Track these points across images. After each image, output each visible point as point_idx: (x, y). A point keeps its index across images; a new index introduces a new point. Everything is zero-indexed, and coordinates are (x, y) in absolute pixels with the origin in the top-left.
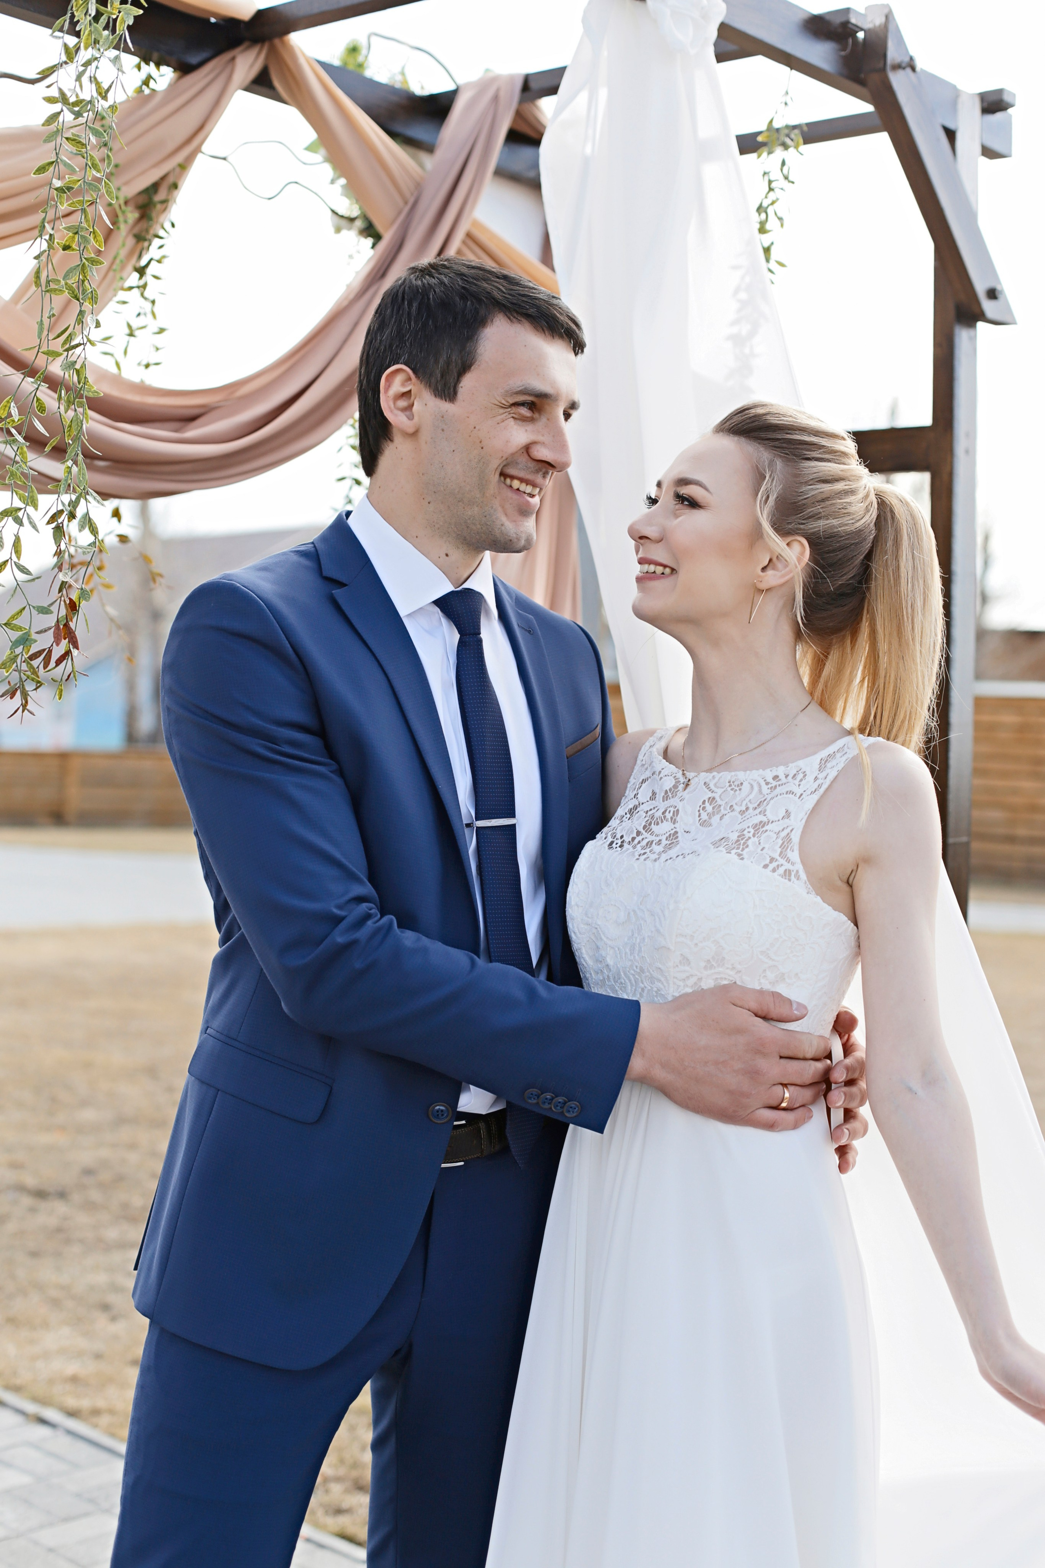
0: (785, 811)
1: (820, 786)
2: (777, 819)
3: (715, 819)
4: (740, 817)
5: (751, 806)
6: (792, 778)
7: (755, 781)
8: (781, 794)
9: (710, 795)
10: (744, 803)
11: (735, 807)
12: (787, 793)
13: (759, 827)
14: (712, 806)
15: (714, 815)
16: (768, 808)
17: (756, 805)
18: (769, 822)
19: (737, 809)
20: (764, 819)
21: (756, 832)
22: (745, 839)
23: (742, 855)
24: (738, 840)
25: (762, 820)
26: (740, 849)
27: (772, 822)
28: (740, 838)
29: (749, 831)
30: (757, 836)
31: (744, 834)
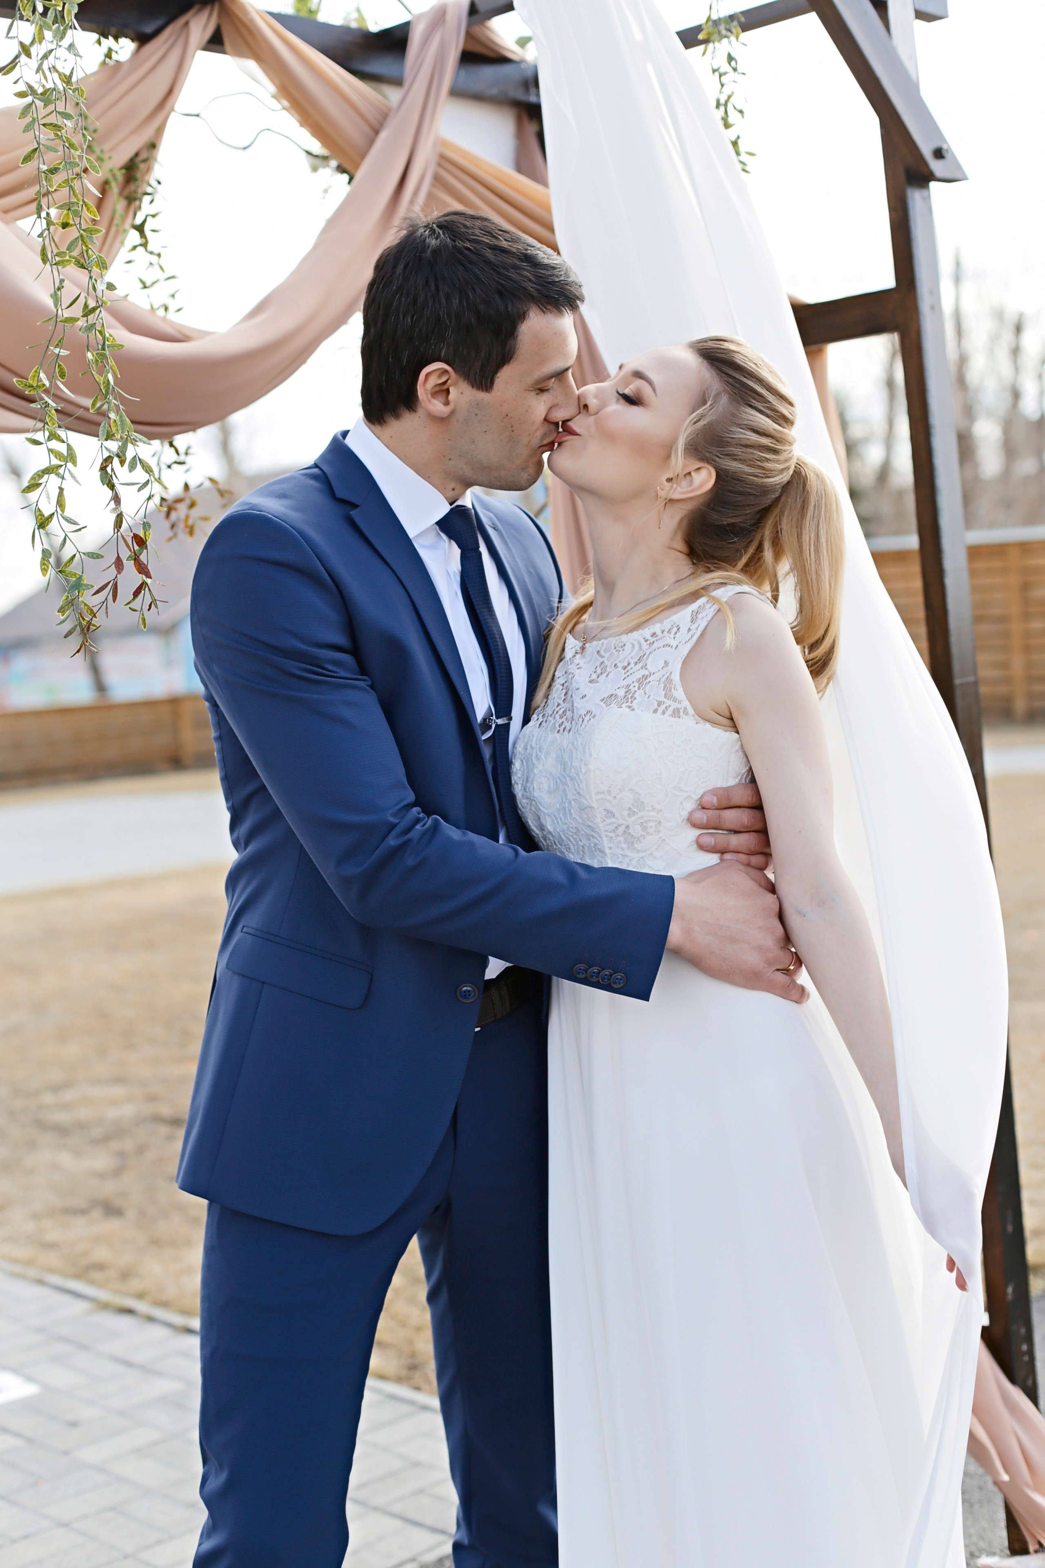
0: (664, 662)
1: (692, 636)
2: (657, 670)
3: (602, 678)
4: (623, 672)
5: (632, 662)
6: (668, 632)
7: (637, 639)
8: (658, 648)
9: (601, 660)
10: (627, 660)
11: (619, 665)
12: (664, 647)
13: (643, 681)
14: (602, 667)
15: (602, 674)
16: (649, 662)
17: (636, 660)
18: (650, 674)
19: (621, 666)
20: (646, 673)
21: (641, 685)
22: (632, 693)
23: (631, 707)
24: (625, 696)
25: (645, 674)
26: (630, 702)
27: (654, 673)
28: (628, 693)
29: (634, 686)
30: (642, 688)
31: (630, 689)
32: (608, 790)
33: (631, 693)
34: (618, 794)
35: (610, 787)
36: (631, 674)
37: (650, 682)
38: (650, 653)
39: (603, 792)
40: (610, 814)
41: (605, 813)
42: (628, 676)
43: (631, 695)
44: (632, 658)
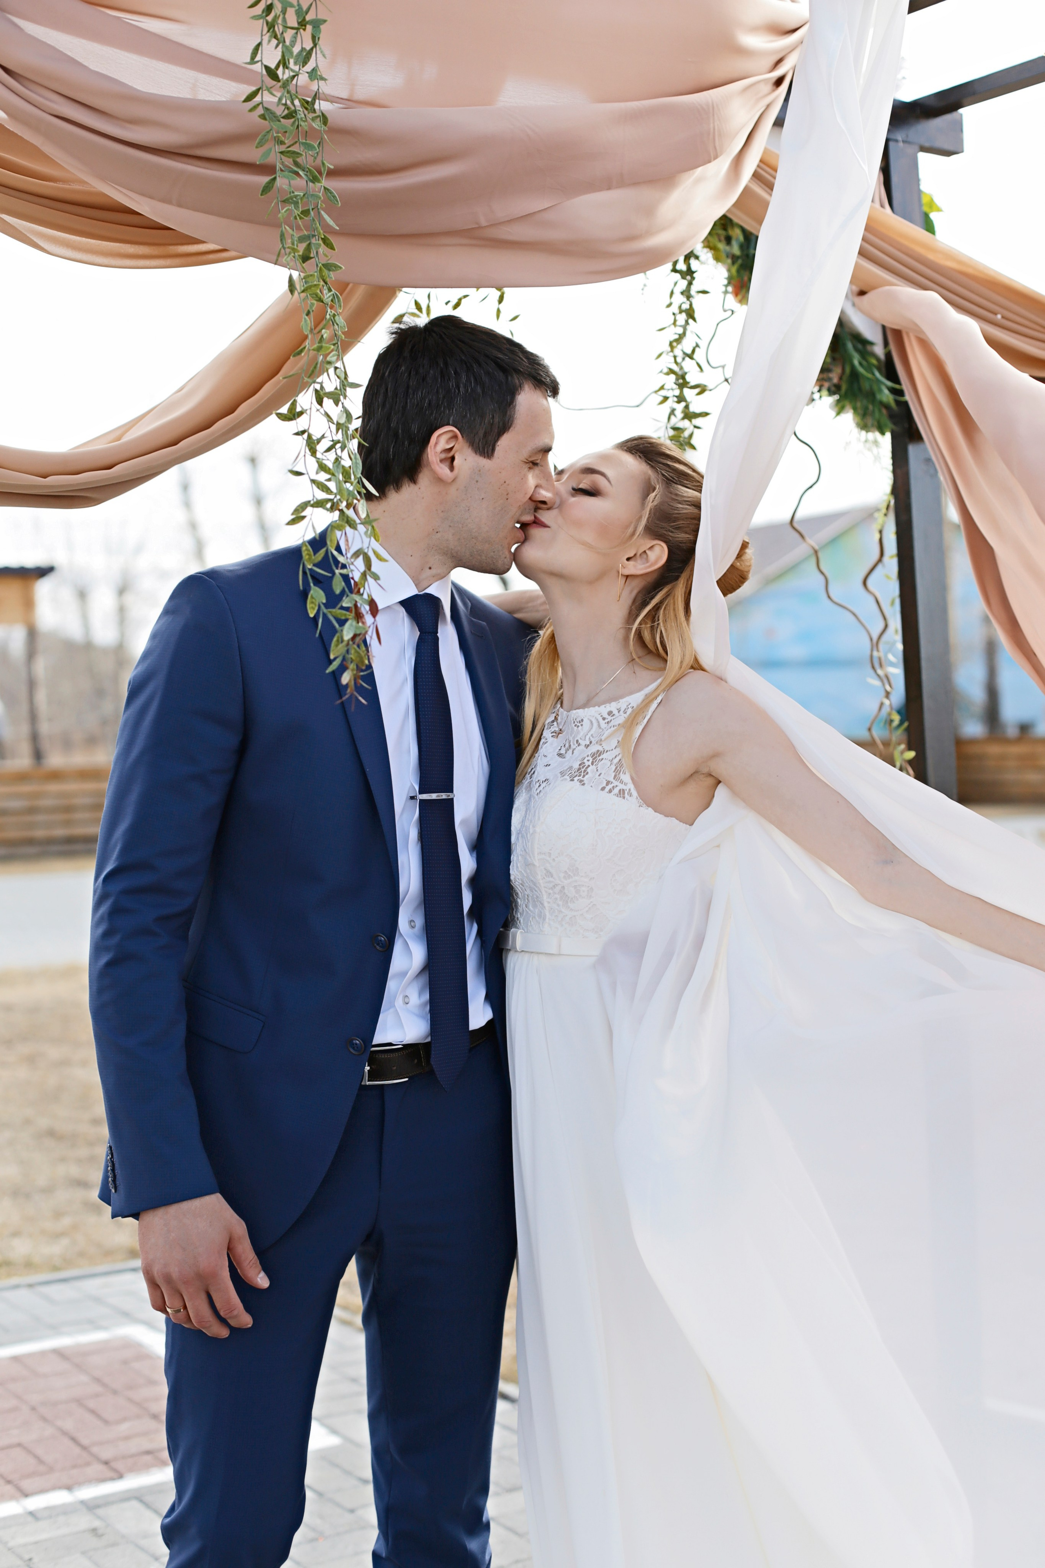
2: (610, 749)
3: (569, 753)
4: (586, 749)
5: (594, 740)
6: (623, 712)
7: (594, 716)
10: (587, 737)
11: (580, 741)
12: (615, 726)
15: (568, 749)
19: (582, 743)
20: (601, 749)
21: (594, 761)
22: (586, 767)
23: (583, 781)
24: (579, 769)
25: (599, 749)
26: (582, 776)
27: (607, 751)
28: (581, 767)
29: (588, 761)
30: (595, 764)
31: (584, 763)
32: (549, 853)
33: (584, 766)
34: (557, 857)
35: (551, 850)
37: (602, 759)
39: (545, 854)
40: (549, 874)
41: (544, 872)
43: (584, 769)
44: (592, 735)
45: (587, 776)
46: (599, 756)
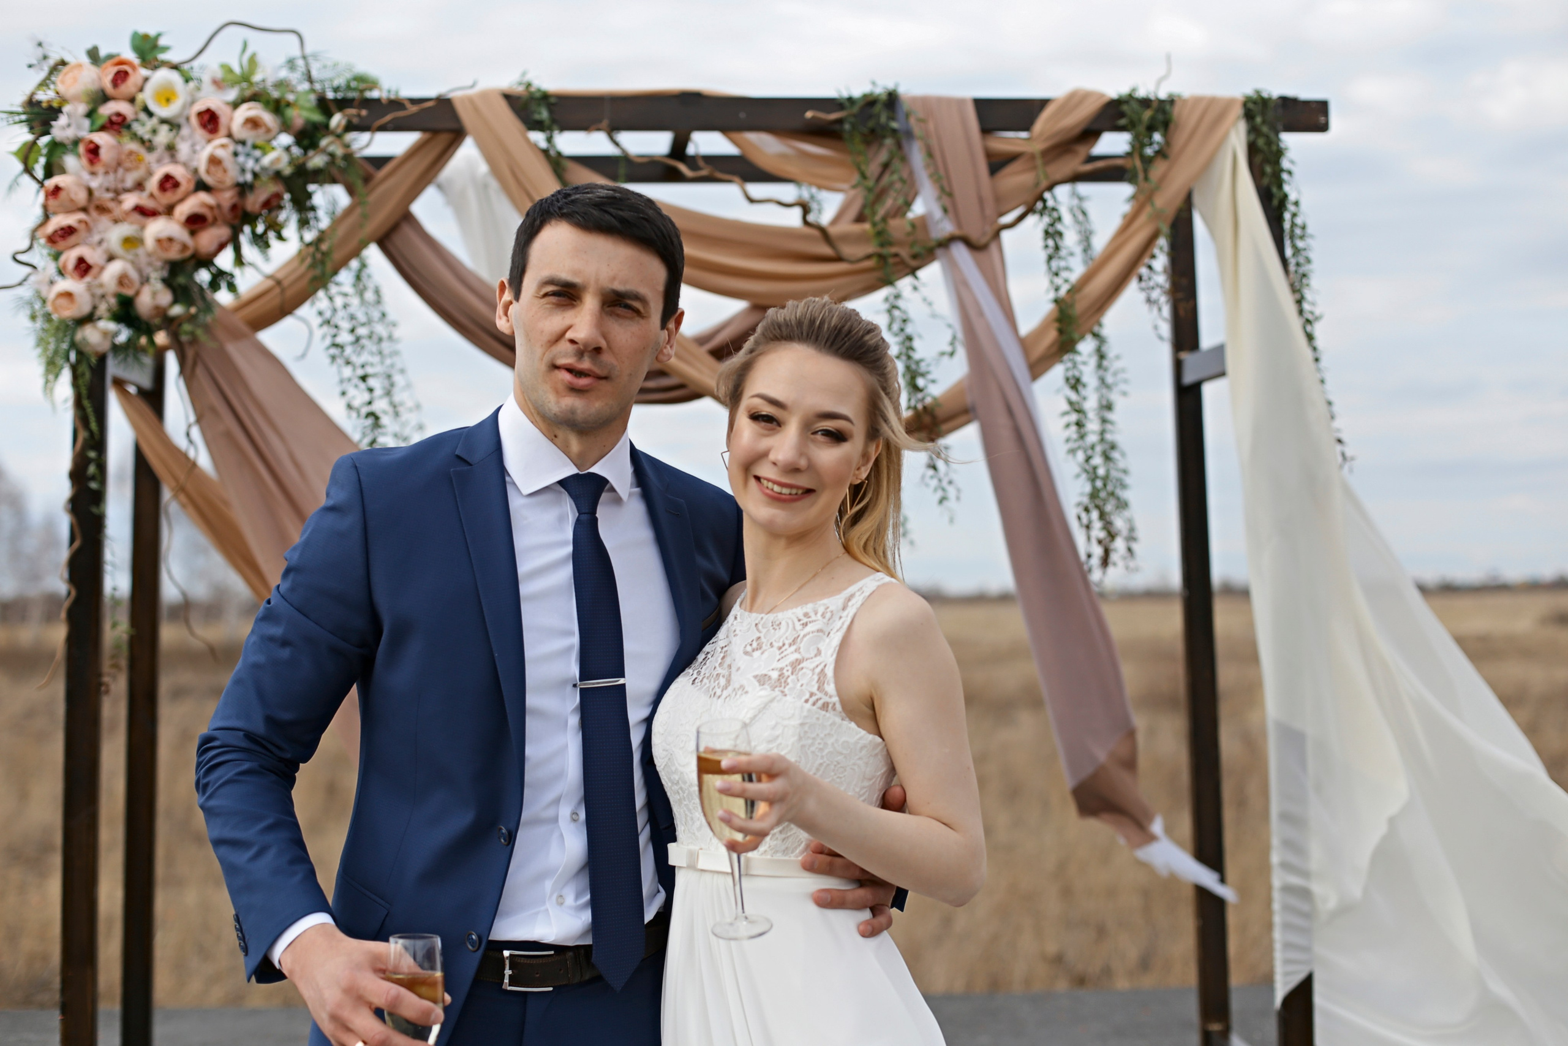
0: (816, 649)
2: (810, 657)
3: (757, 654)
4: (778, 652)
5: (787, 642)
6: (821, 616)
7: (790, 619)
8: (811, 632)
9: (758, 635)
10: (781, 640)
11: (774, 643)
13: (796, 666)
14: (758, 642)
15: (757, 649)
16: (802, 646)
17: (792, 643)
19: (776, 645)
20: (800, 657)
21: (792, 668)
23: (783, 691)
24: (778, 679)
25: (798, 658)
26: (781, 686)
27: (807, 660)
28: (781, 678)
29: (788, 671)
30: (794, 673)
31: (783, 674)
36: (785, 656)
37: (802, 668)
38: (805, 636)
42: (782, 658)
44: (787, 638)
45: (788, 687)
46: (799, 664)
